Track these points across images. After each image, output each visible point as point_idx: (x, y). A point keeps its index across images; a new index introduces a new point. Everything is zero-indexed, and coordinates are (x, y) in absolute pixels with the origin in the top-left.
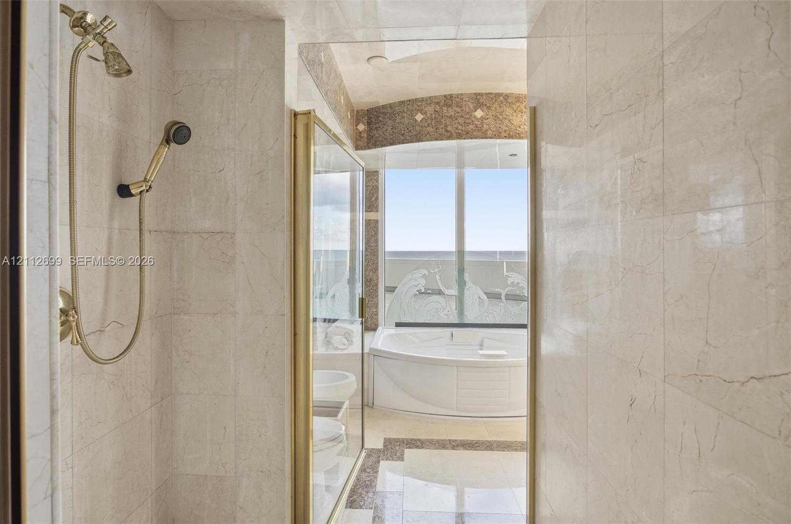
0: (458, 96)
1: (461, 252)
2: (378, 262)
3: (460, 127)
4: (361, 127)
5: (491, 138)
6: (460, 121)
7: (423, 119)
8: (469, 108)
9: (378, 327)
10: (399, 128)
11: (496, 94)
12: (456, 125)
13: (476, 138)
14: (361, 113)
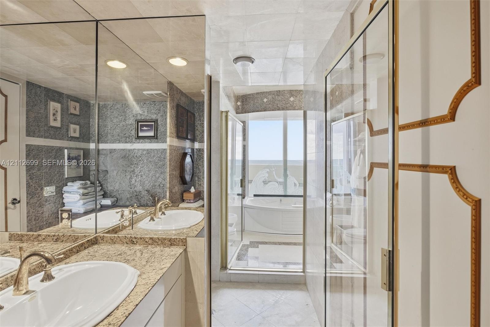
0: (282, 91)
1: (285, 161)
2: (245, 165)
3: (283, 105)
4: (239, 103)
5: (297, 110)
6: (284, 102)
7: (267, 101)
8: (288, 97)
9: (245, 197)
10: (256, 105)
11: (299, 90)
12: (282, 104)
13: (290, 110)
14: (239, 97)
